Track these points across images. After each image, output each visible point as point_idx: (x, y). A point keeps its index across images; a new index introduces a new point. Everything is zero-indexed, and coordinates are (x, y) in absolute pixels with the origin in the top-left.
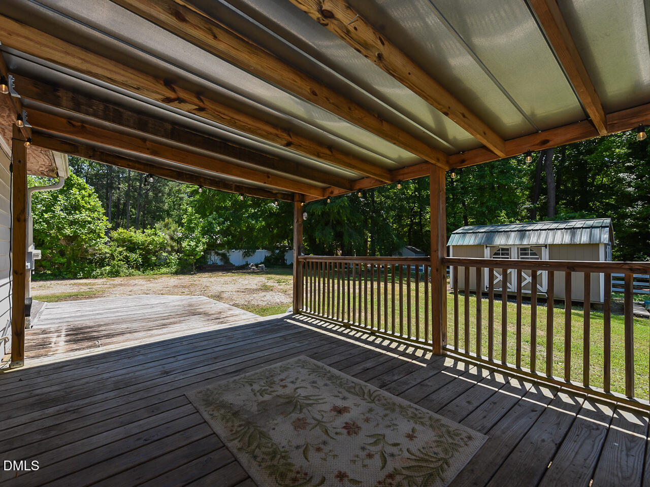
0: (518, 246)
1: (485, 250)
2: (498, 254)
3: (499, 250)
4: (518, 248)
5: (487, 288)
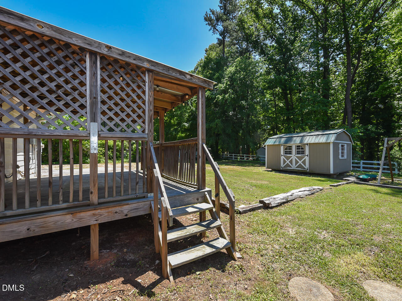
0: (296, 145)
1: (281, 147)
2: (287, 149)
3: (287, 147)
4: (295, 146)
5: (282, 167)
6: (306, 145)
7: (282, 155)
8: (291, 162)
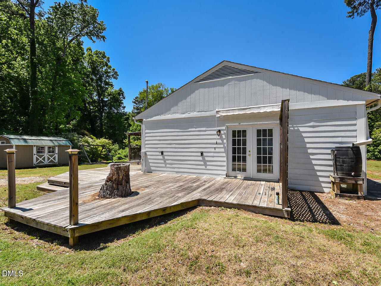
1: (34, 147)
2: (39, 149)
4: (48, 147)
5: (34, 164)
6: (56, 147)
7: (34, 154)
8: (44, 159)
